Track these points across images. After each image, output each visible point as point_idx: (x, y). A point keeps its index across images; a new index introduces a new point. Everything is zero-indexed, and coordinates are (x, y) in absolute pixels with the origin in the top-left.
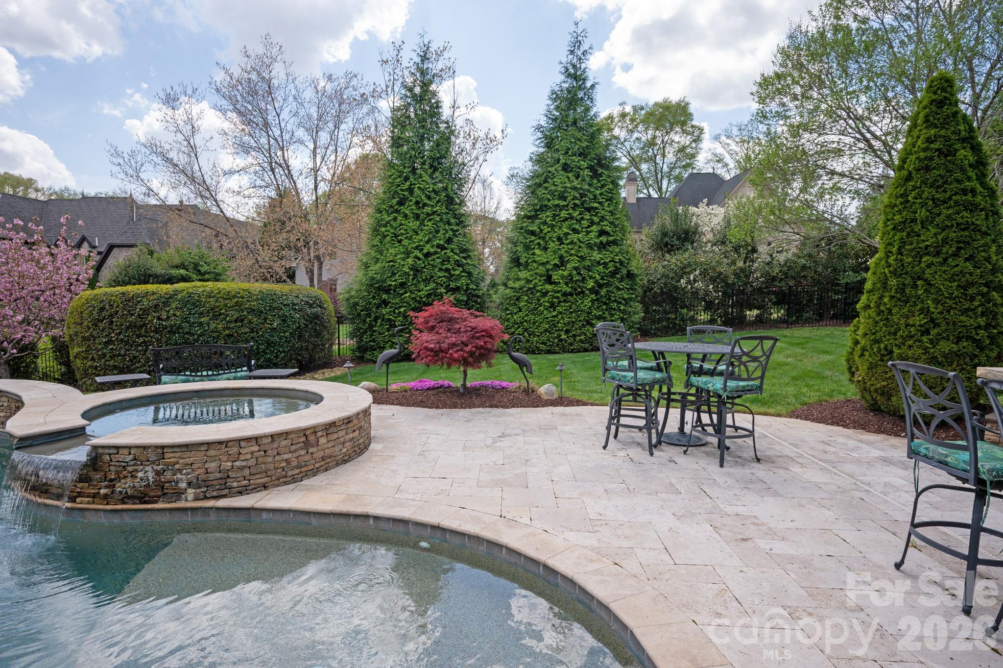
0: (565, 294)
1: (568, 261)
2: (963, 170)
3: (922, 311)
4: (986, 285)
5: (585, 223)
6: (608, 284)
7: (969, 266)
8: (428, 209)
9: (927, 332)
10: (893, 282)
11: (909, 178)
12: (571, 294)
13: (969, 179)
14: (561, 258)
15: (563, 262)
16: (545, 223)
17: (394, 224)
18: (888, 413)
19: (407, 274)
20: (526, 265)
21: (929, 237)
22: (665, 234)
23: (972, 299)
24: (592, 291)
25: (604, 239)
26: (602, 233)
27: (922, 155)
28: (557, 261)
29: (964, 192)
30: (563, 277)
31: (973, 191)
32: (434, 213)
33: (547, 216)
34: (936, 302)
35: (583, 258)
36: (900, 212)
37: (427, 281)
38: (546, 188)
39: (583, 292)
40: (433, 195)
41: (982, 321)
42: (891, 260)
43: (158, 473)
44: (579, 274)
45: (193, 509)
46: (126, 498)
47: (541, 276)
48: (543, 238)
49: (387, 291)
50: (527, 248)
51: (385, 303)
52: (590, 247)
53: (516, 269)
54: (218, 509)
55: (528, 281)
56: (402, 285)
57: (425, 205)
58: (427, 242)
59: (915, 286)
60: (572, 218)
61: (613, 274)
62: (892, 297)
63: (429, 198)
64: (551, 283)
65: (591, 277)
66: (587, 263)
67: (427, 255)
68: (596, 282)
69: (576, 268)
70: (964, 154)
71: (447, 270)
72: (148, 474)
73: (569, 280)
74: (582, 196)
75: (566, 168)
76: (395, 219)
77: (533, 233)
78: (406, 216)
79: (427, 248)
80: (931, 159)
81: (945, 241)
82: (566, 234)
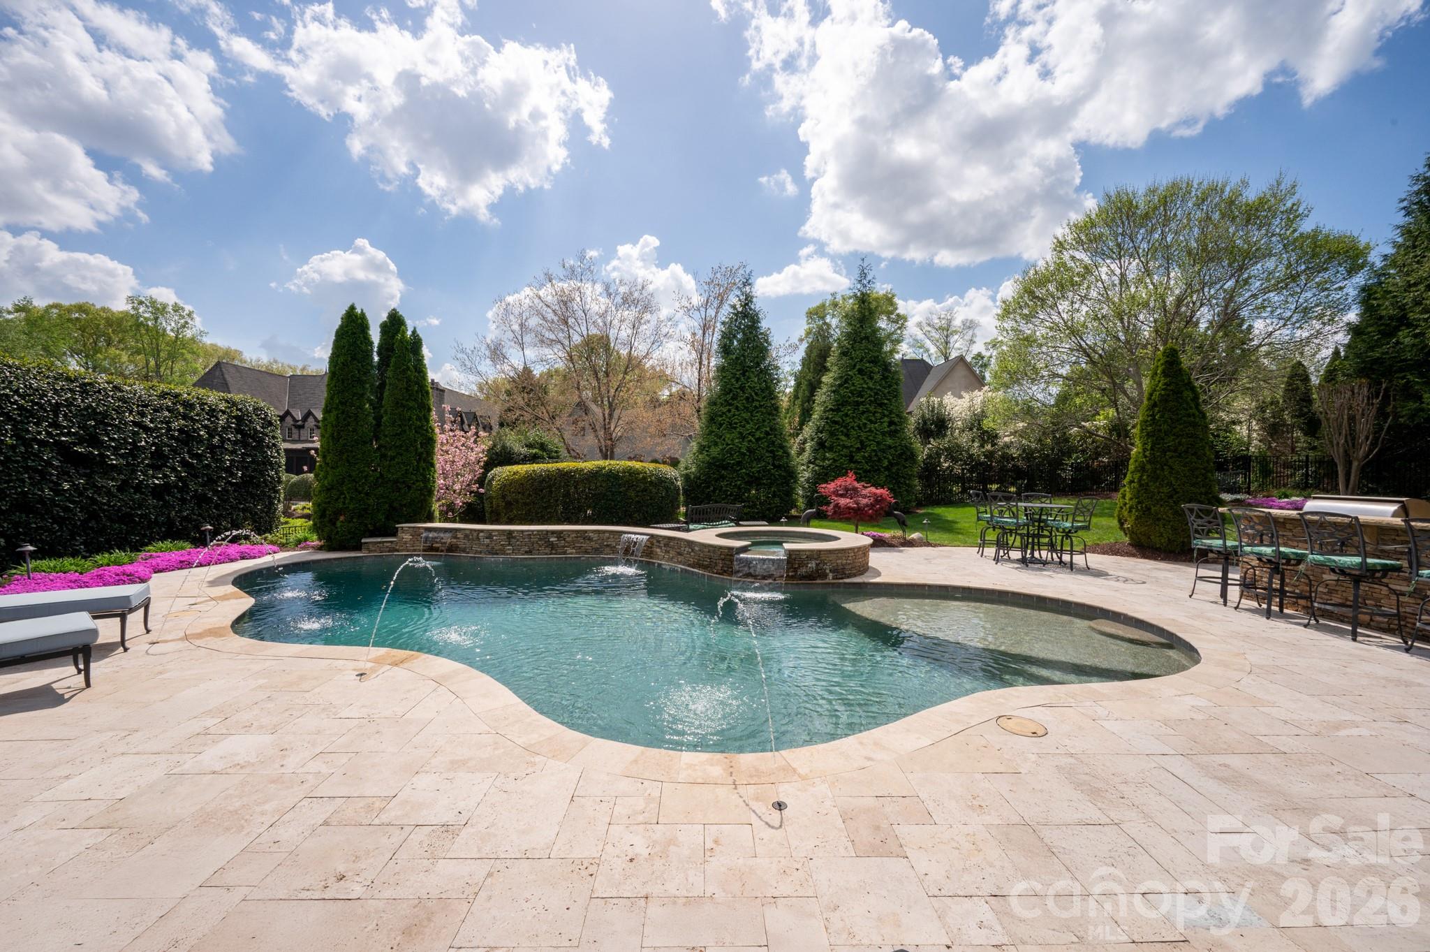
0: (866, 471)
1: (867, 446)
2: (1188, 403)
3: (1167, 484)
4: (1204, 469)
5: (878, 415)
6: (897, 464)
7: (1194, 459)
8: (756, 404)
9: (1171, 497)
10: (1148, 467)
11: (1155, 405)
12: (869, 471)
13: (1191, 408)
14: (862, 442)
15: (863, 446)
16: (847, 415)
17: (729, 415)
18: (1149, 547)
19: (744, 454)
20: (831, 449)
21: (1170, 441)
22: (925, 422)
23: (1197, 477)
24: (887, 469)
25: (893, 428)
26: (891, 423)
27: (1163, 392)
28: (859, 445)
29: (1189, 416)
30: (864, 457)
31: (1194, 415)
32: (761, 406)
33: (848, 409)
34: (1177, 479)
35: (878, 443)
36: (1151, 425)
37: (759, 460)
38: (847, 388)
39: (879, 470)
40: (759, 392)
41: (1203, 490)
42: (1147, 453)
43: (817, 565)
44: (876, 455)
45: (833, 584)
46: (803, 577)
47: (846, 456)
48: (845, 427)
49: (725, 468)
50: (832, 434)
51: (723, 477)
52: (883, 434)
53: (821, 450)
54: (845, 583)
55: (835, 461)
56: (739, 463)
57: (753, 400)
58: (757, 429)
59: (1163, 470)
60: (868, 411)
61: (901, 455)
62: (1148, 476)
63: (756, 394)
64: (854, 463)
65: (885, 458)
66: (882, 447)
67: (758, 440)
68: (889, 462)
69: (875, 451)
70: (1188, 394)
71: (772, 452)
72: (812, 565)
73: (868, 459)
74: (876, 394)
75: (860, 371)
76: (729, 411)
77: (836, 423)
78: (737, 408)
79: (758, 434)
80: (1168, 395)
81: (1180, 444)
82: (865, 424)
